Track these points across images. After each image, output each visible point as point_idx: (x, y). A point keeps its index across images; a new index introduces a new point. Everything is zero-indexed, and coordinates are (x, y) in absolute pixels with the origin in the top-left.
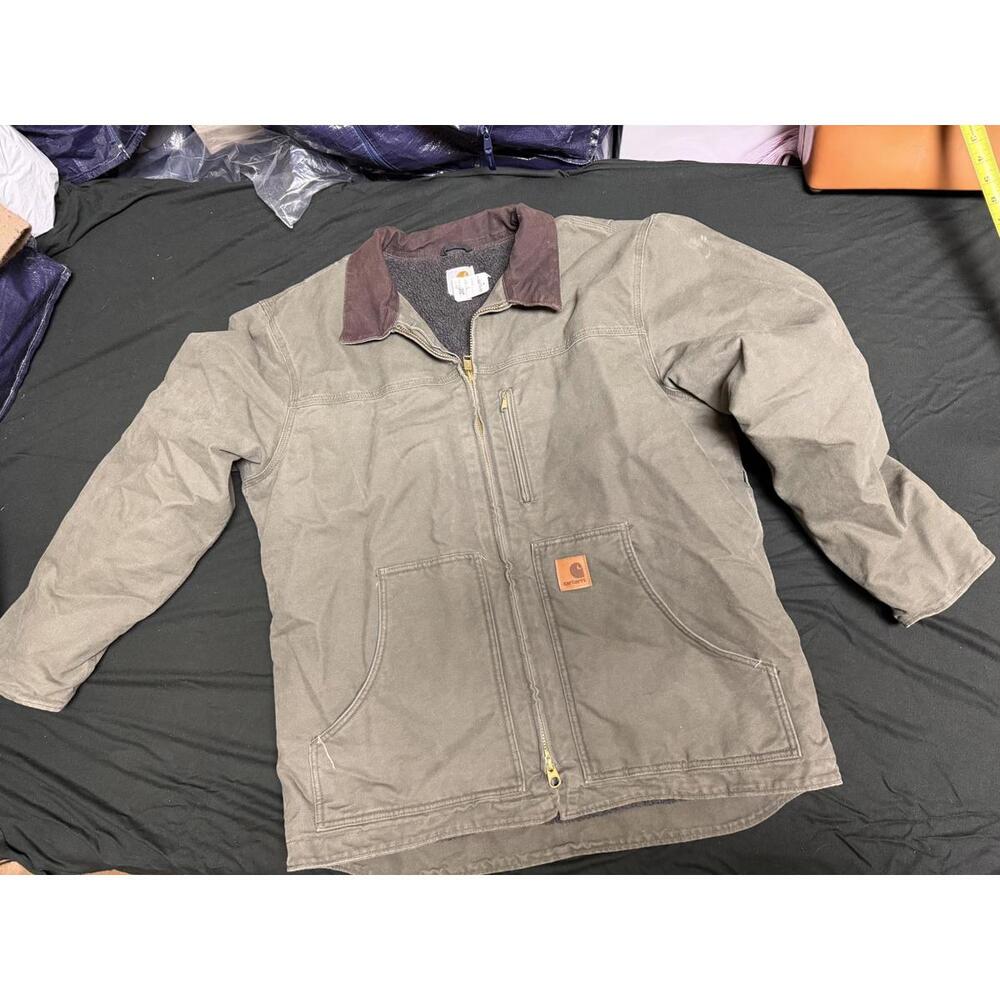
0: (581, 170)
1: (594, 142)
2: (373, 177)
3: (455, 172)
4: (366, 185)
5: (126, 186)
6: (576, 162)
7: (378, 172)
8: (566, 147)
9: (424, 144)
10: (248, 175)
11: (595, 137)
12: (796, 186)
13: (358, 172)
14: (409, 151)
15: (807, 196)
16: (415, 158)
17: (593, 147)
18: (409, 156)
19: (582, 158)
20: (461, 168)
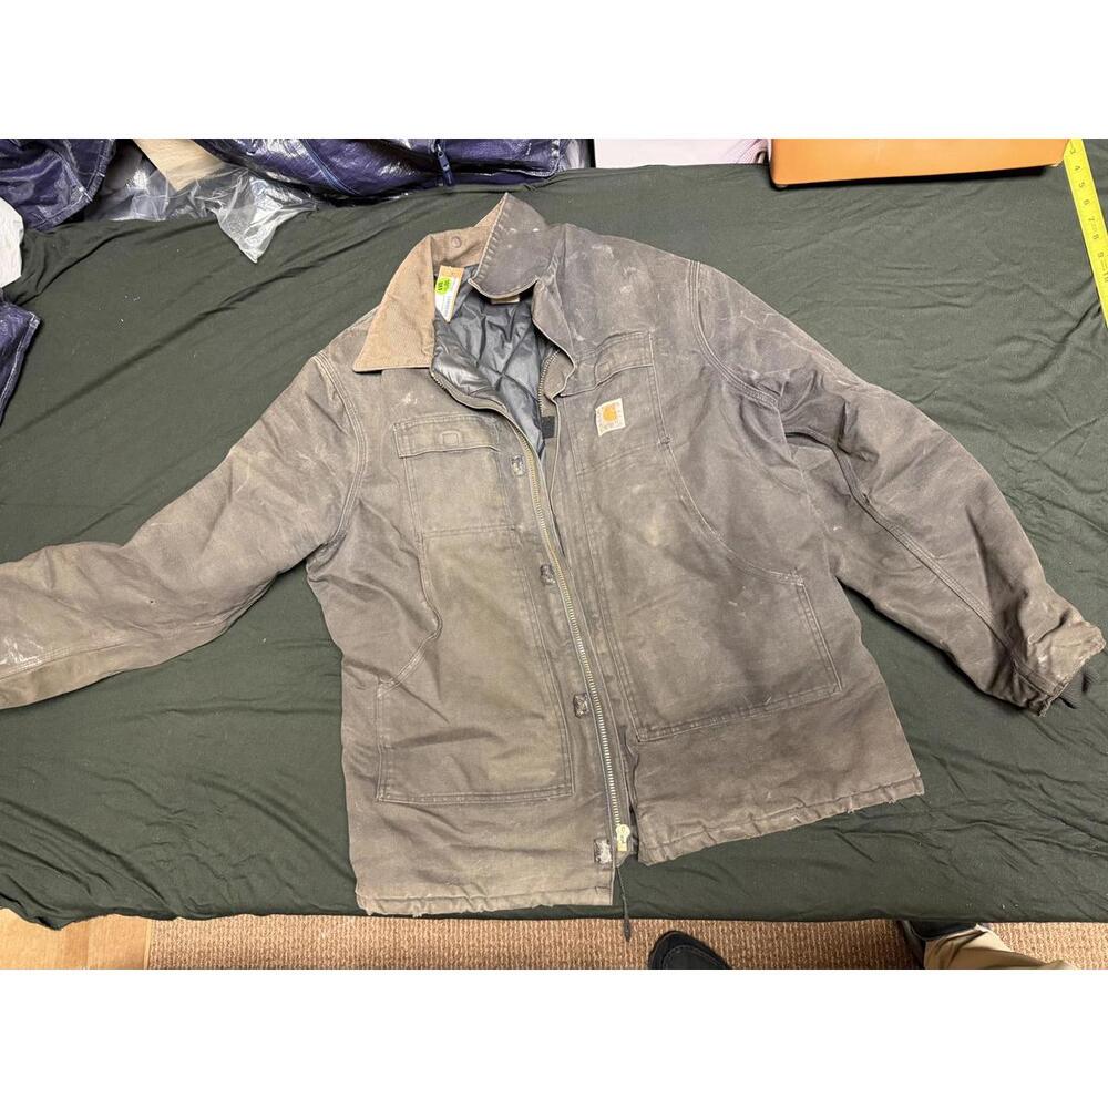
0: (546, 182)
1: (556, 153)
2: (339, 204)
3: (418, 193)
4: (332, 212)
5: (92, 230)
6: (540, 174)
7: (343, 198)
8: (526, 159)
9: (382, 166)
10: (213, 210)
11: (556, 148)
12: (763, 184)
13: (323, 199)
14: (367, 175)
15: (774, 192)
16: (375, 181)
17: (556, 158)
18: (369, 180)
19: (545, 169)
20: (425, 188)
